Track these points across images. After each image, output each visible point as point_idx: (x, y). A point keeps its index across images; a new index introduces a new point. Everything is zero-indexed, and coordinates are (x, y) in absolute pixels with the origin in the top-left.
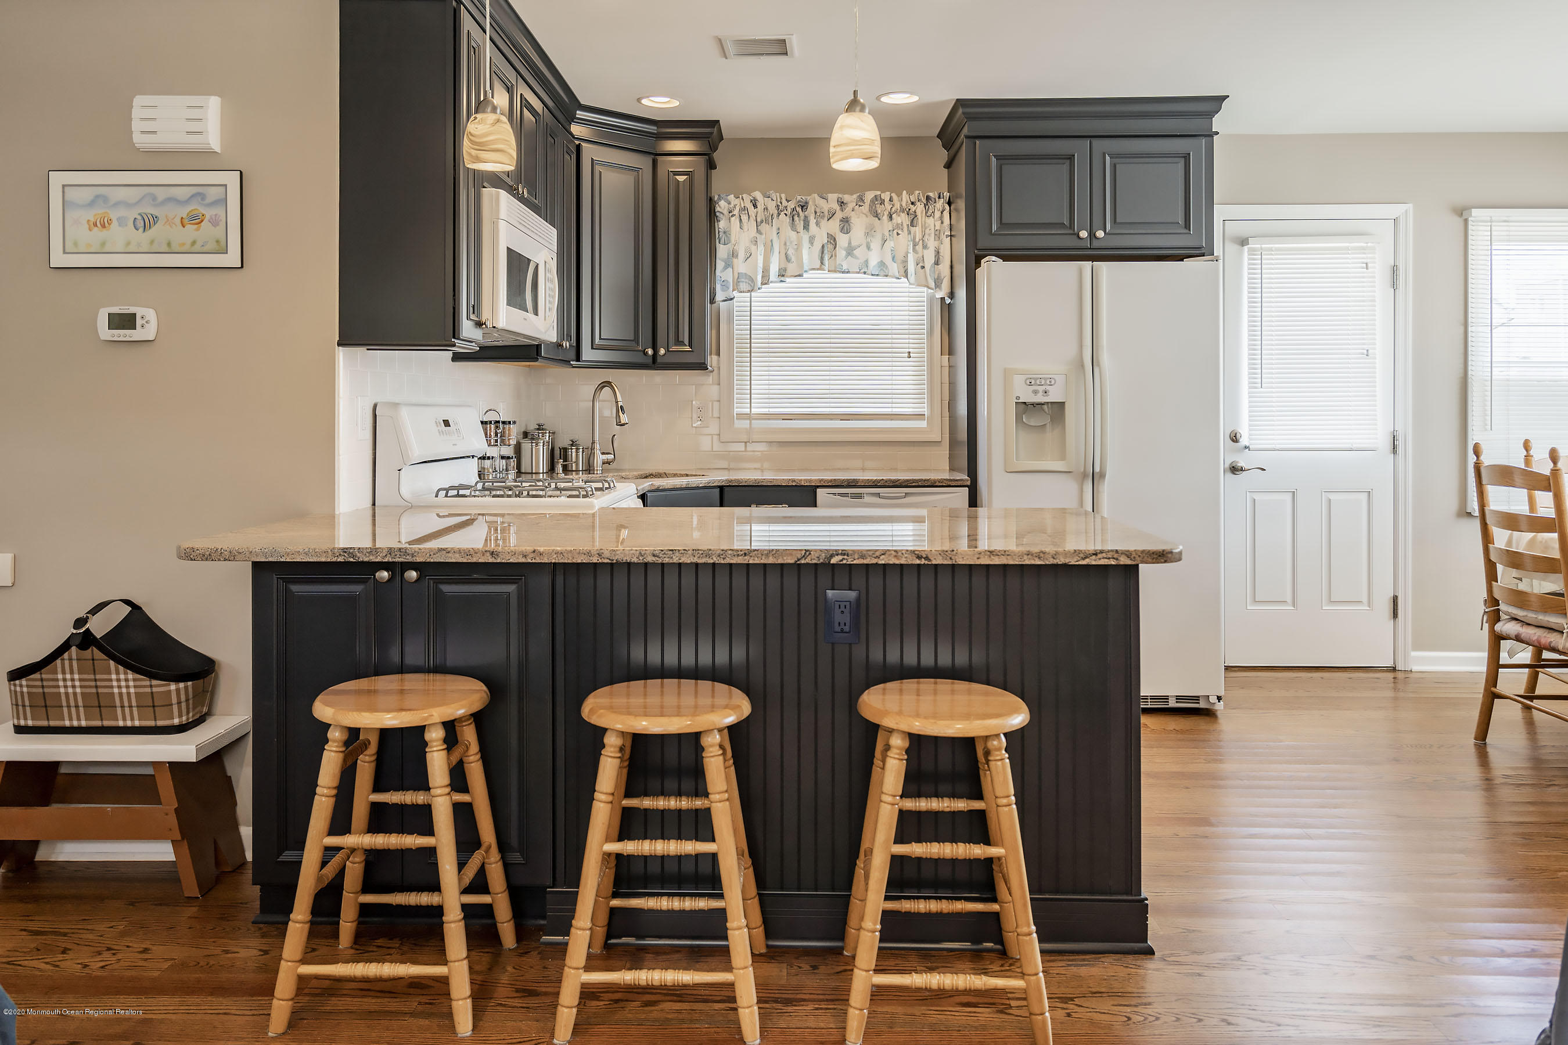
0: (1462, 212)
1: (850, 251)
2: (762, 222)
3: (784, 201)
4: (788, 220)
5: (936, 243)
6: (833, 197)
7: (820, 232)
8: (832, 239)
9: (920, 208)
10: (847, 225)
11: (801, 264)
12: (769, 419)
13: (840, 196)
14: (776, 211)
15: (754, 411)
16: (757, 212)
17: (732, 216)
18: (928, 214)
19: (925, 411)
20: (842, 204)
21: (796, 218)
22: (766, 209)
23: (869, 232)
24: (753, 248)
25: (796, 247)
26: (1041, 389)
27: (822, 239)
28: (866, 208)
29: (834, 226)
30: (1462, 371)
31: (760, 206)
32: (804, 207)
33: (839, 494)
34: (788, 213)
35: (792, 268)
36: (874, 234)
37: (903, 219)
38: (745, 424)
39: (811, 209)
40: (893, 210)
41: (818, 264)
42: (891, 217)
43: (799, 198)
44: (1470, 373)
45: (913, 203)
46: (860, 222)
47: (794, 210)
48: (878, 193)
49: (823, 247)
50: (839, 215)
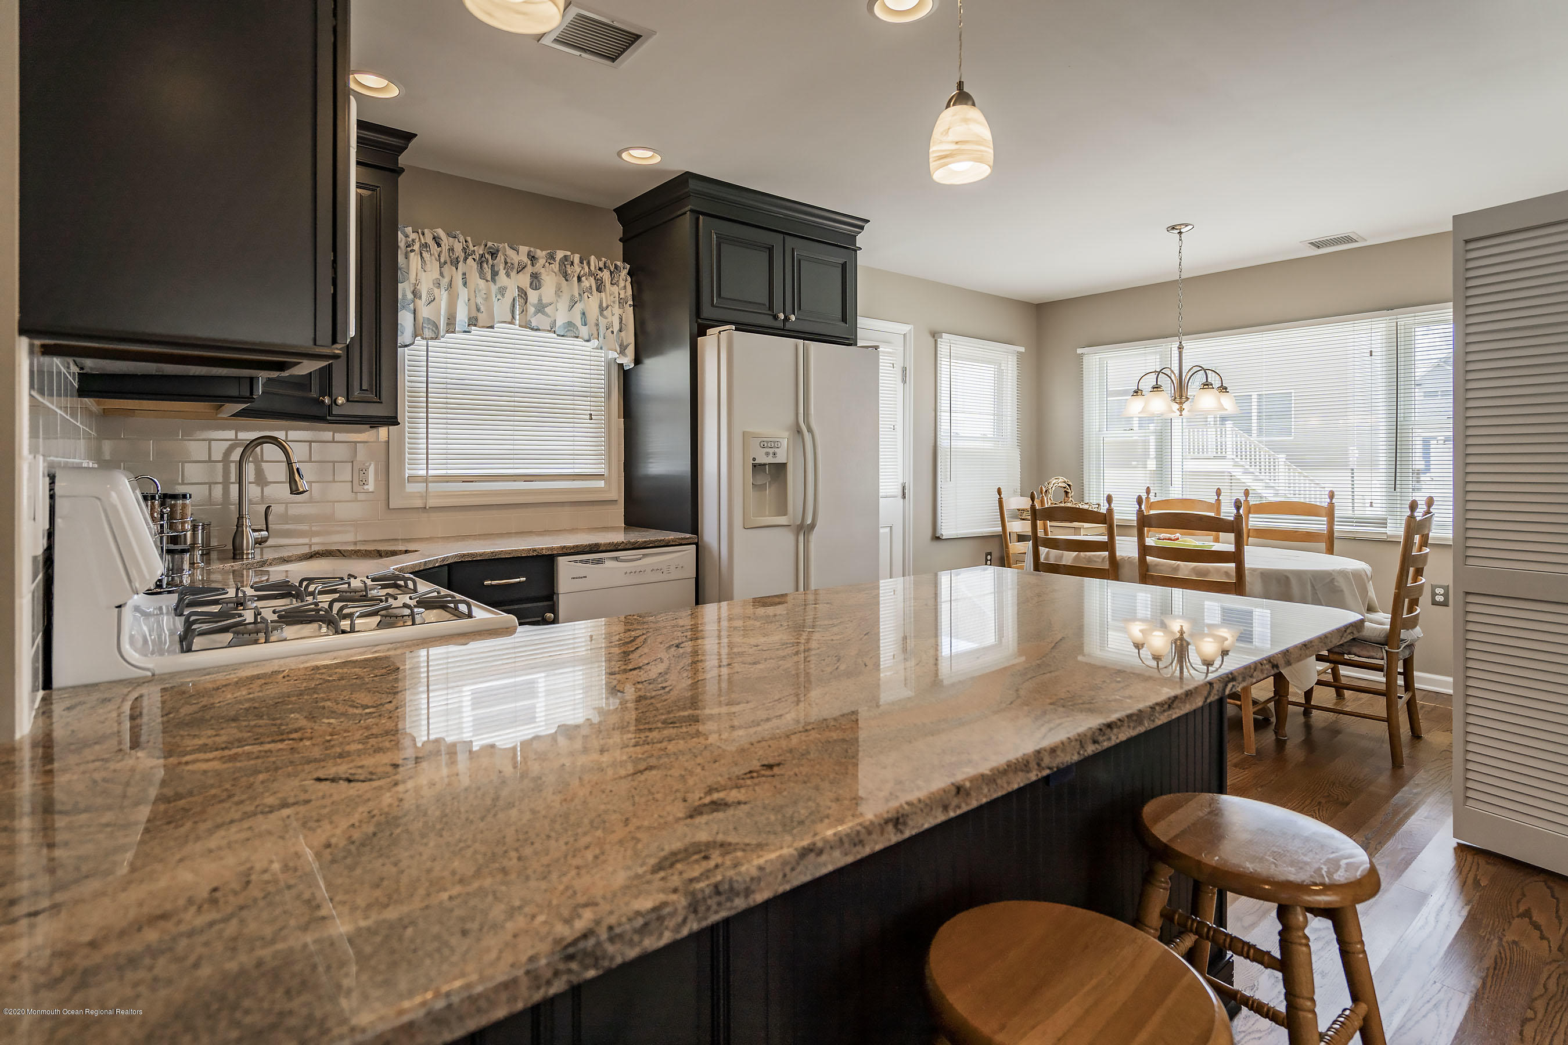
0: (935, 335)
1: (541, 308)
2: (445, 263)
3: (471, 246)
4: (474, 265)
5: (621, 311)
6: (524, 250)
7: (512, 283)
8: (523, 294)
9: (606, 275)
10: (535, 281)
11: (491, 316)
12: (447, 482)
13: (532, 249)
14: (463, 254)
15: (431, 472)
16: (441, 252)
17: (412, 251)
18: (614, 282)
19: (602, 471)
20: (533, 258)
21: (485, 265)
22: (451, 250)
23: (558, 291)
24: (436, 291)
25: (485, 296)
26: (771, 451)
27: (512, 292)
28: (555, 267)
29: (524, 280)
30: (933, 441)
31: (445, 247)
32: (494, 254)
33: (581, 561)
34: (477, 257)
35: (482, 318)
36: (561, 294)
37: (588, 282)
38: (420, 487)
39: (501, 257)
40: (582, 273)
41: (509, 318)
42: (579, 279)
43: (490, 244)
44: (938, 443)
45: (600, 269)
46: (550, 280)
47: (482, 256)
48: (569, 253)
49: (514, 299)
50: (529, 269)
